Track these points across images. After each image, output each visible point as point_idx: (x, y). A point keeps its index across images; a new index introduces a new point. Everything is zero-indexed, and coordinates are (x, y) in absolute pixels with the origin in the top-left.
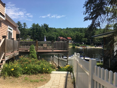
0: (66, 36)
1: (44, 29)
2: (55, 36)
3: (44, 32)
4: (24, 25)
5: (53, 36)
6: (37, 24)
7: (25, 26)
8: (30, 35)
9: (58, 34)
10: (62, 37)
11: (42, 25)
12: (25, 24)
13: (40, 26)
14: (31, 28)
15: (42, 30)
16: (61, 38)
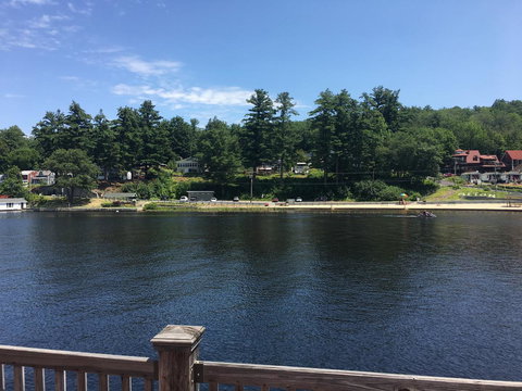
0: (500, 144)
1: (378, 113)
2: (439, 149)
3: (377, 131)
4: (280, 105)
5: (425, 147)
6: (340, 93)
7: (284, 109)
8: (307, 149)
9: (454, 137)
10: (477, 153)
11: (367, 97)
12: (284, 98)
13: (354, 103)
14: (312, 113)
15: (365, 120)
16: (472, 156)
